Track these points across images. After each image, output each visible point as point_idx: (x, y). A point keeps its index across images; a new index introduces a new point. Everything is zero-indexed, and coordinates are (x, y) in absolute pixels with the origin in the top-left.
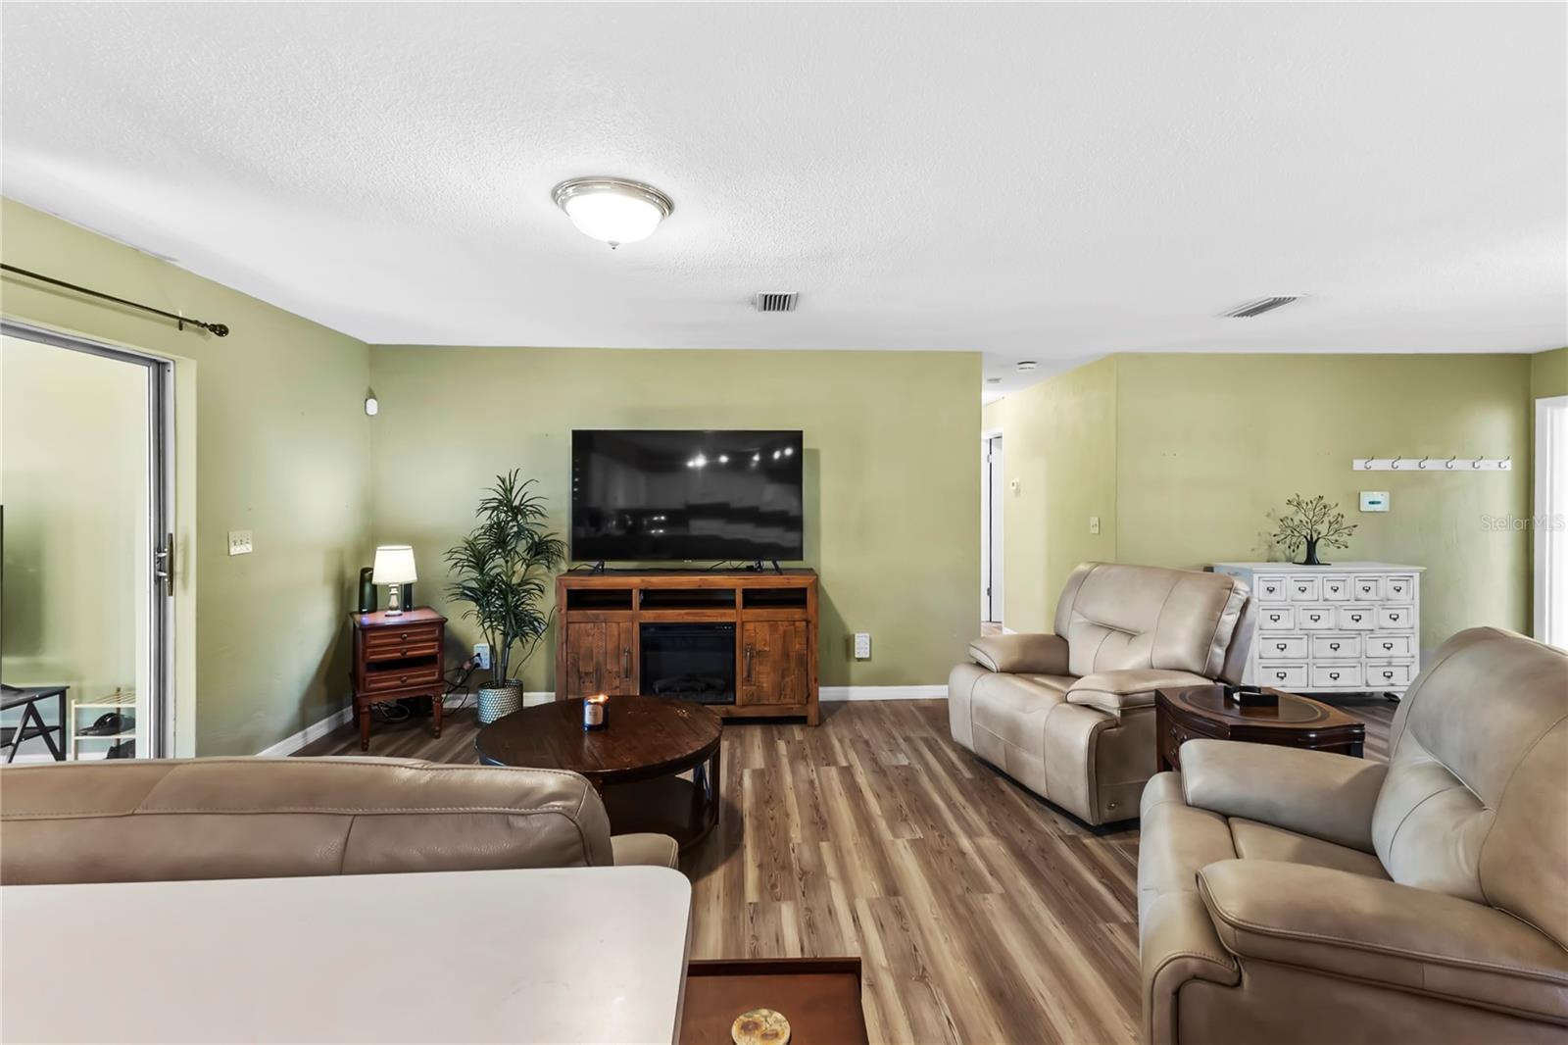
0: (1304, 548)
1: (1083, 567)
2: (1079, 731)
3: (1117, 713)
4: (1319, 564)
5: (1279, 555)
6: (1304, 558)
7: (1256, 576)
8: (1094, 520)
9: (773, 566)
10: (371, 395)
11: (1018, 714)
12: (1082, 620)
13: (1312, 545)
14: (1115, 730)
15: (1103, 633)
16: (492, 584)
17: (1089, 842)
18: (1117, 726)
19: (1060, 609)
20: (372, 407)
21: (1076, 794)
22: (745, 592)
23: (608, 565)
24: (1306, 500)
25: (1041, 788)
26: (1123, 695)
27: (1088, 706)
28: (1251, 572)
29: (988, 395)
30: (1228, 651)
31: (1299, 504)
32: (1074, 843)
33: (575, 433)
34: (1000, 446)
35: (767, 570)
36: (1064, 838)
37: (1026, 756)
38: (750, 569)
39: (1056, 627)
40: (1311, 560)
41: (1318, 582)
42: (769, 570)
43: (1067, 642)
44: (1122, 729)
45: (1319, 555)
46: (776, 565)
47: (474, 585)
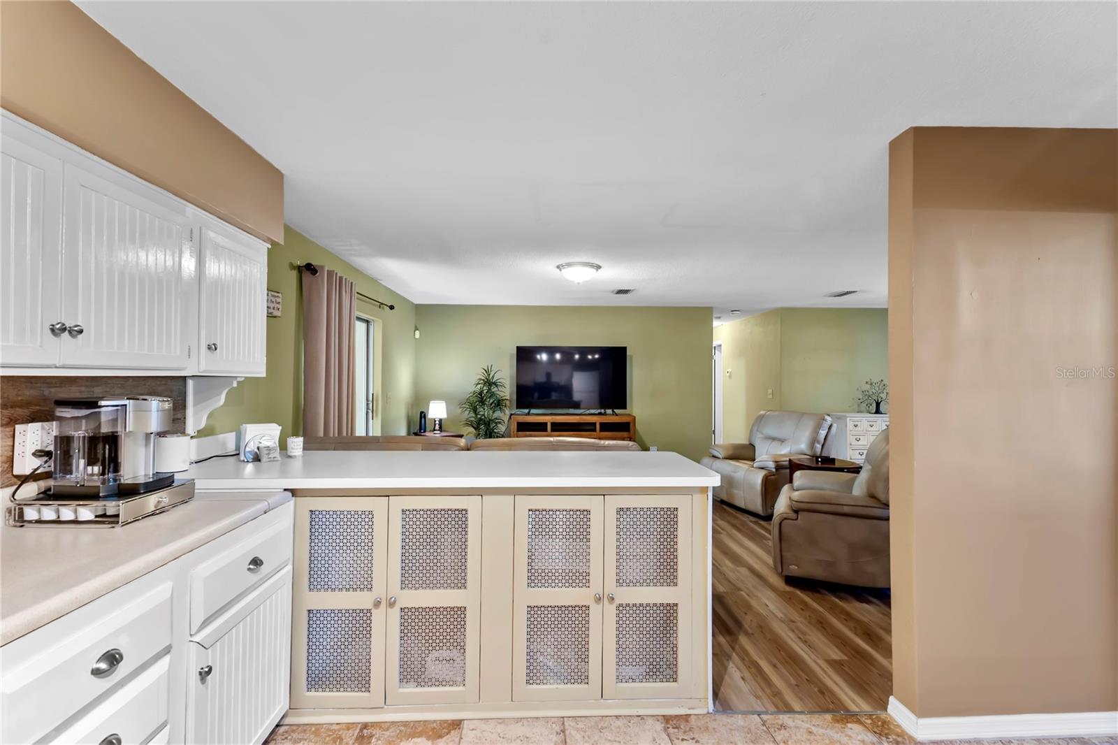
0: (874, 405)
1: (762, 412)
2: (758, 478)
3: (774, 470)
4: (882, 413)
5: (863, 409)
6: (874, 411)
7: (848, 419)
8: (770, 391)
9: (611, 413)
10: (416, 329)
11: (733, 474)
12: (761, 436)
13: (878, 404)
14: (773, 477)
15: (770, 441)
16: (481, 419)
17: (762, 522)
18: (774, 475)
19: (751, 431)
20: (417, 334)
21: (756, 504)
22: (601, 424)
23: (533, 411)
24: (875, 382)
25: (742, 505)
26: (776, 462)
27: (762, 468)
28: (846, 417)
29: (716, 323)
30: (823, 446)
31: (871, 384)
32: (755, 523)
33: (517, 347)
34: (720, 351)
35: (608, 414)
36: (751, 522)
37: (736, 492)
38: (600, 414)
39: (750, 440)
40: (878, 411)
41: (879, 422)
42: (610, 414)
43: (754, 446)
44: (776, 477)
45: (881, 409)
46: (613, 411)
47: (473, 419)
